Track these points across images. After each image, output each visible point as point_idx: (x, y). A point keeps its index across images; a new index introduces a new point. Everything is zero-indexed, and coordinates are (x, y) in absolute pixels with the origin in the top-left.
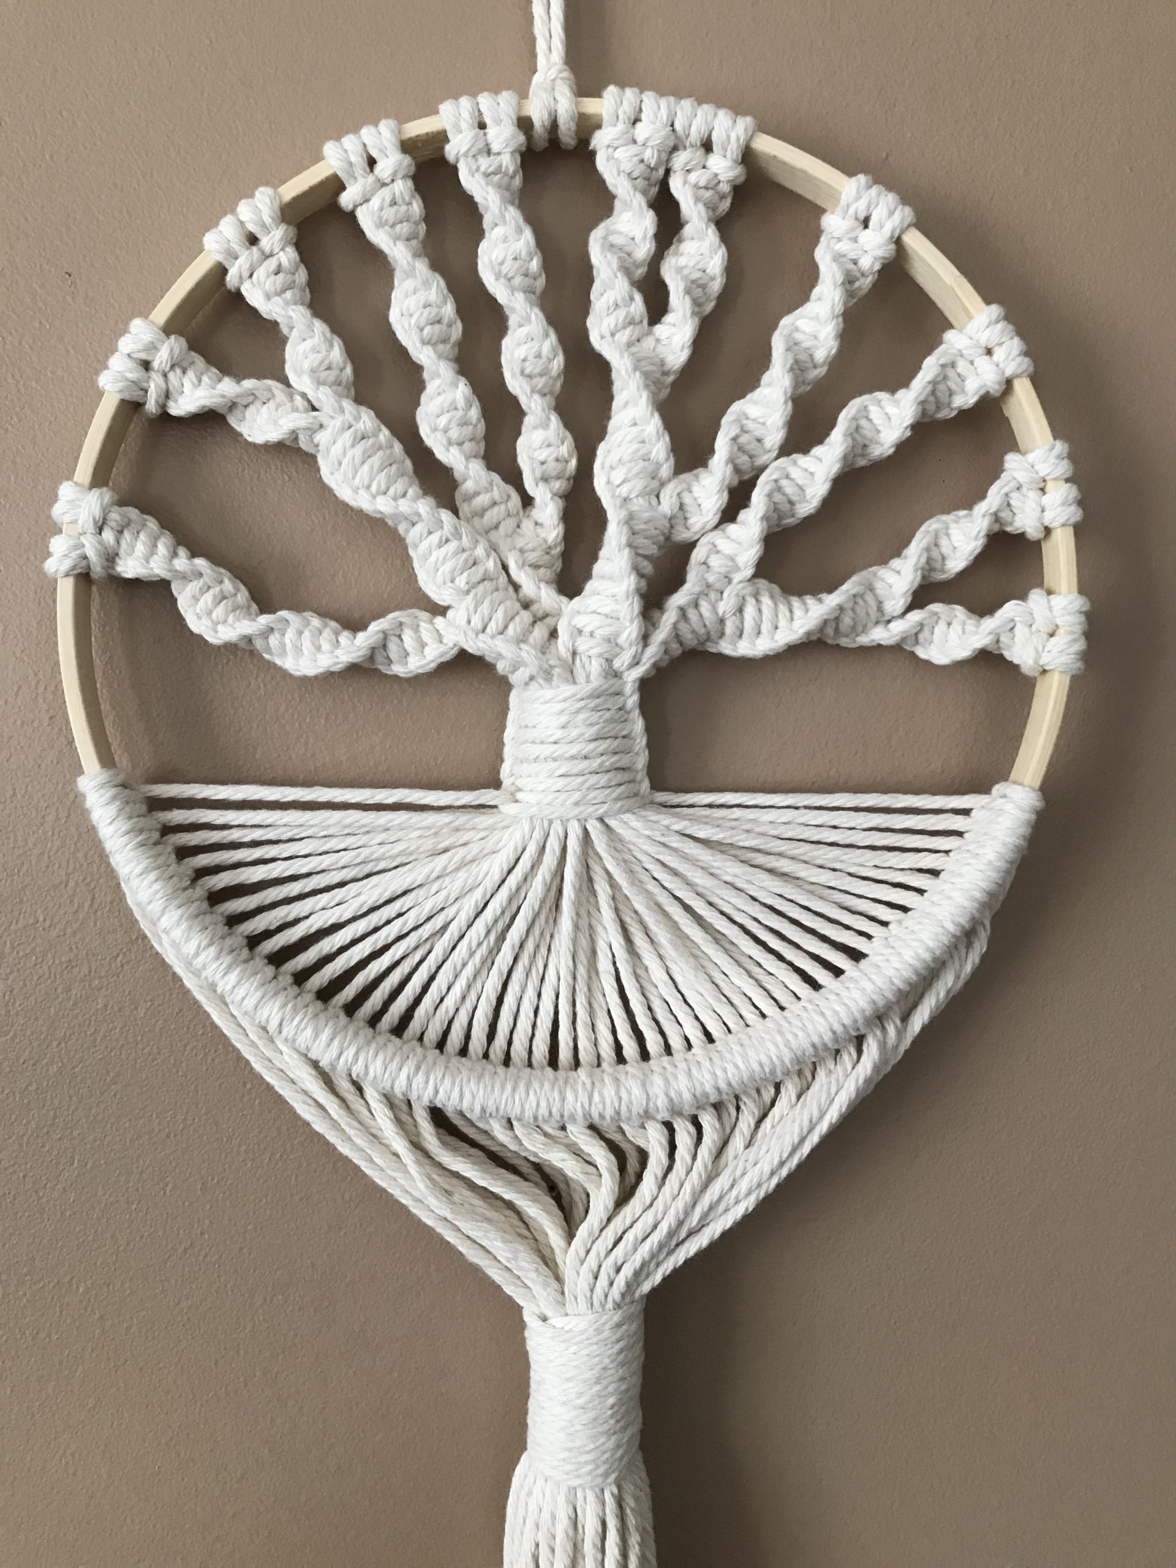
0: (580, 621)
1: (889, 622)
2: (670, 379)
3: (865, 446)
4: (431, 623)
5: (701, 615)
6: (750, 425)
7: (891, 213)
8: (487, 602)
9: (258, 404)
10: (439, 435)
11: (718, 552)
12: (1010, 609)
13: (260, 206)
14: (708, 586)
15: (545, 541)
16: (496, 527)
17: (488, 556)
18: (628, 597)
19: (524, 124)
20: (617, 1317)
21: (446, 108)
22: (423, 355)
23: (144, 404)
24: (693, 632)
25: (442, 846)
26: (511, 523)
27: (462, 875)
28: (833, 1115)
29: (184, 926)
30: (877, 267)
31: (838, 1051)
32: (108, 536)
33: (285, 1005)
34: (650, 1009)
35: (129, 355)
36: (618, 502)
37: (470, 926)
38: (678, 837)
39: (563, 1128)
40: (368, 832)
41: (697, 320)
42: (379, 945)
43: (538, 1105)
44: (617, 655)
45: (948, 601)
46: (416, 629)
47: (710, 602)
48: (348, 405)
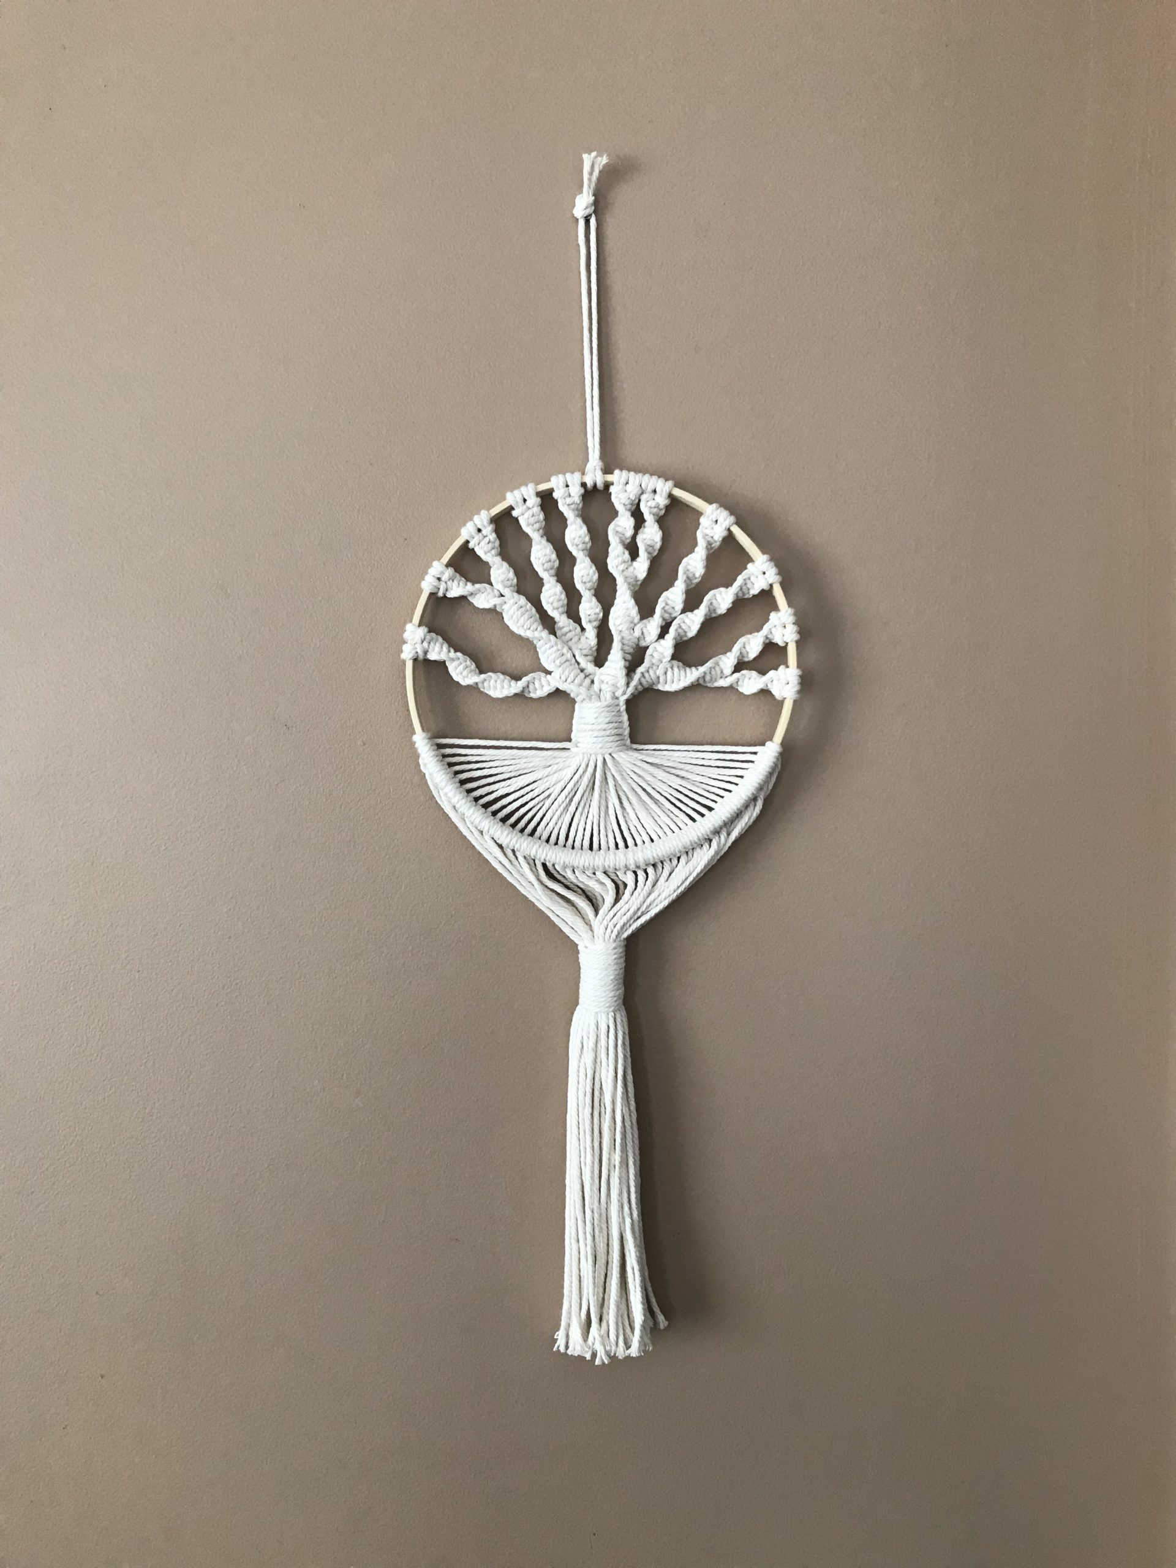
0: (602, 678)
1: (726, 677)
2: (639, 583)
3: (715, 610)
4: (545, 677)
5: (650, 675)
6: (669, 602)
7: (725, 520)
8: (567, 670)
9: (481, 593)
10: (550, 605)
11: (657, 651)
12: (772, 673)
13: (482, 518)
14: (653, 664)
15: (590, 645)
16: (571, 639)
17: (568, 652)
18: (620, 670)
19: (584, 485)
20: (614, 945)
21: (554, 479)
22: (542, 574)
23: (437, 593)
24: (647, 681)
25: (549, 764)
26: (576, 638)
27: (556, 775)
28: (698, 870)
29: (453, 791)
30: (721, 539)
31: (702, 846)
32: (425, 644)
33: (490, 822)
34: (629, 829)
35: (433, 576)
36: (618, 632)
37: (559, 795)
38: (641, 762)
39: (594, 874)
40: (519, 758)
41: (649, 561)
42: (524, 802)
43: (585, 862)
44: (617, 691)
45: (751, 669)
46: (540, 680)
47: (653, 670)
48: (515, 595)
